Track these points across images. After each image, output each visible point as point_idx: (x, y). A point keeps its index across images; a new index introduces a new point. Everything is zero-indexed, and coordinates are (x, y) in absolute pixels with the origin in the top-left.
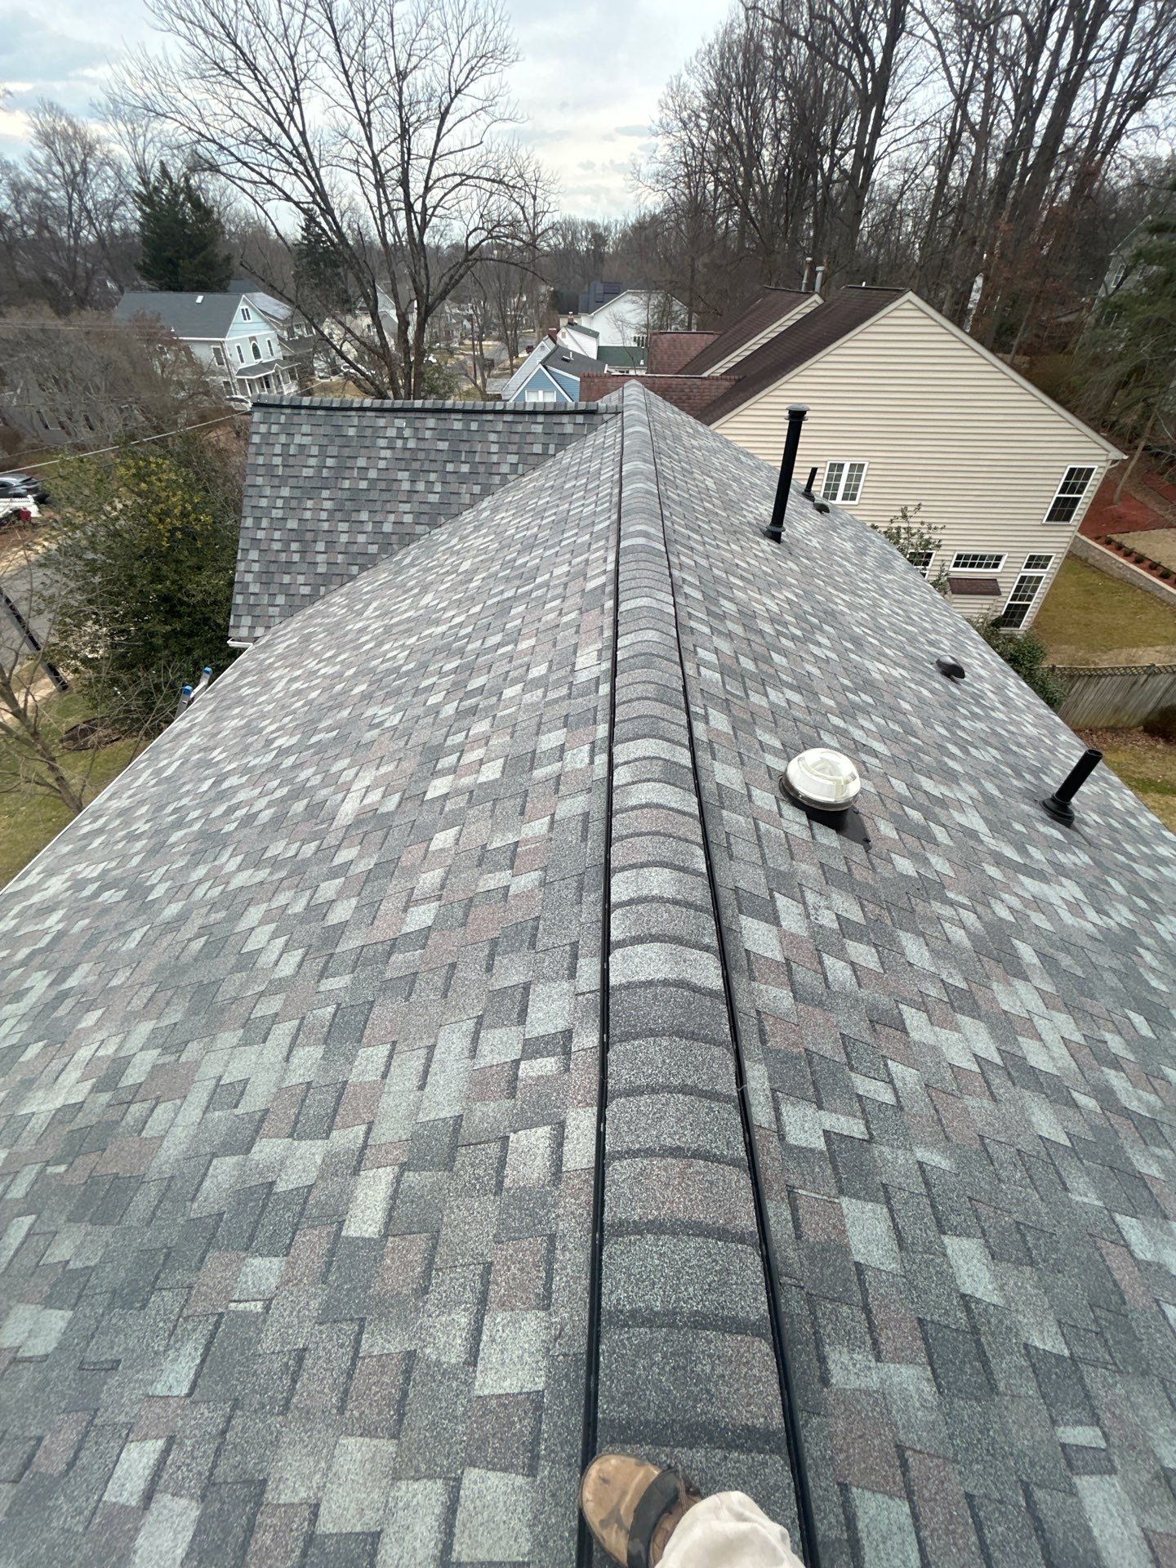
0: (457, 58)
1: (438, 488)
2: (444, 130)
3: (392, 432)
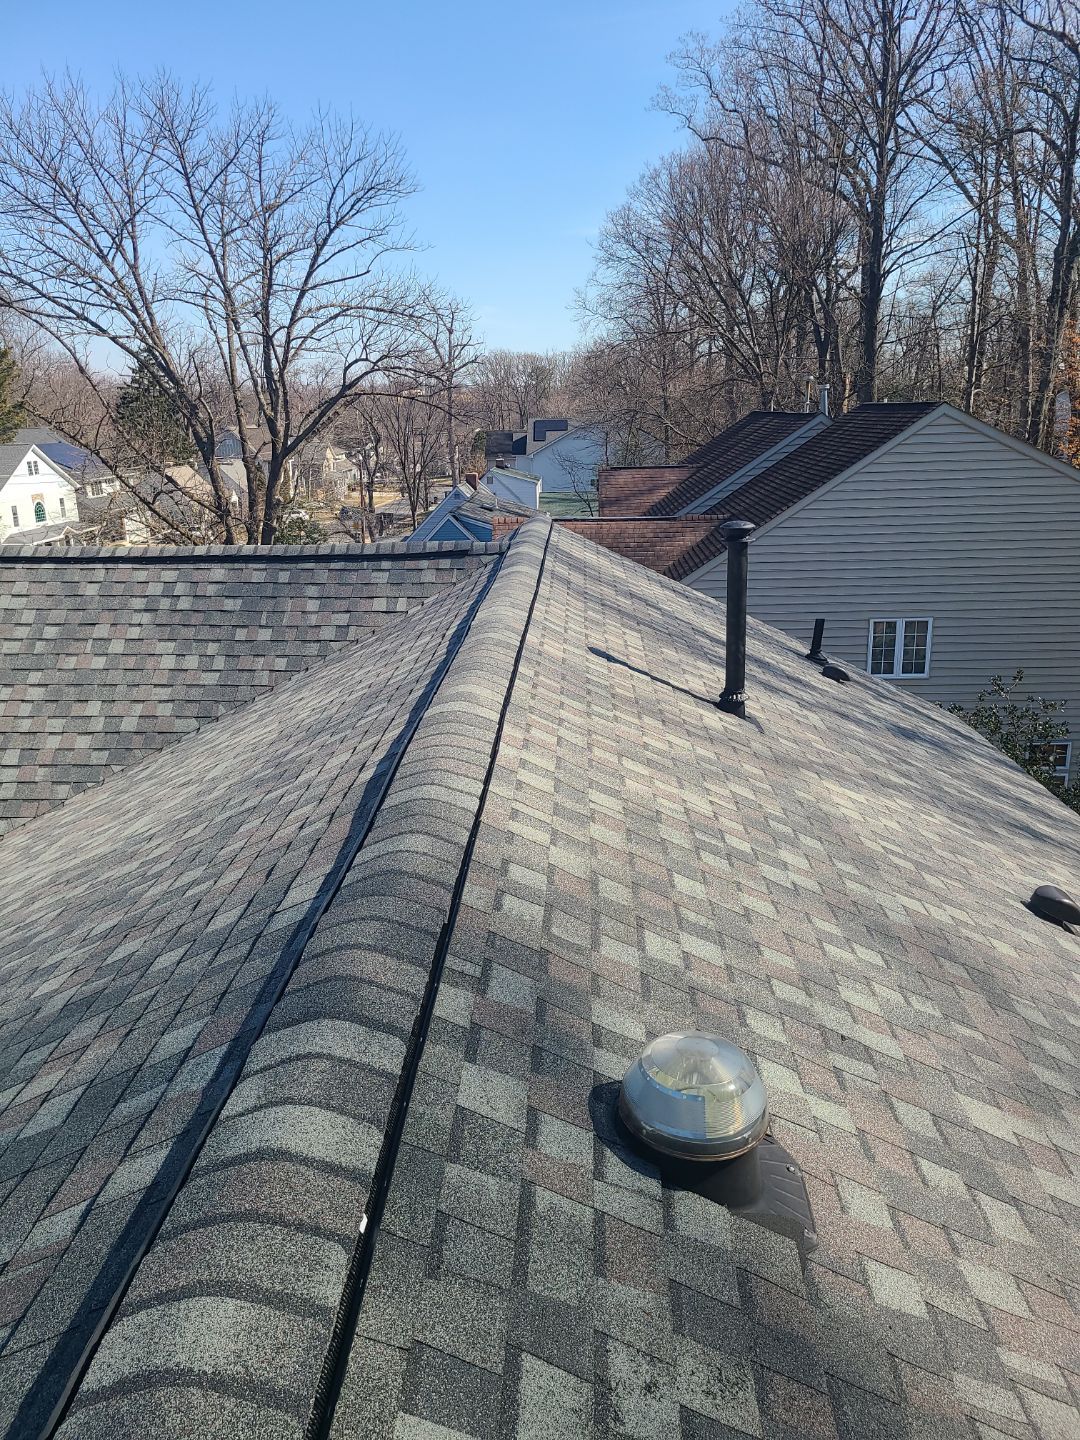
0: (339, 191)
1: (220, 663)
2: (321, 260)
3: (155, 589)
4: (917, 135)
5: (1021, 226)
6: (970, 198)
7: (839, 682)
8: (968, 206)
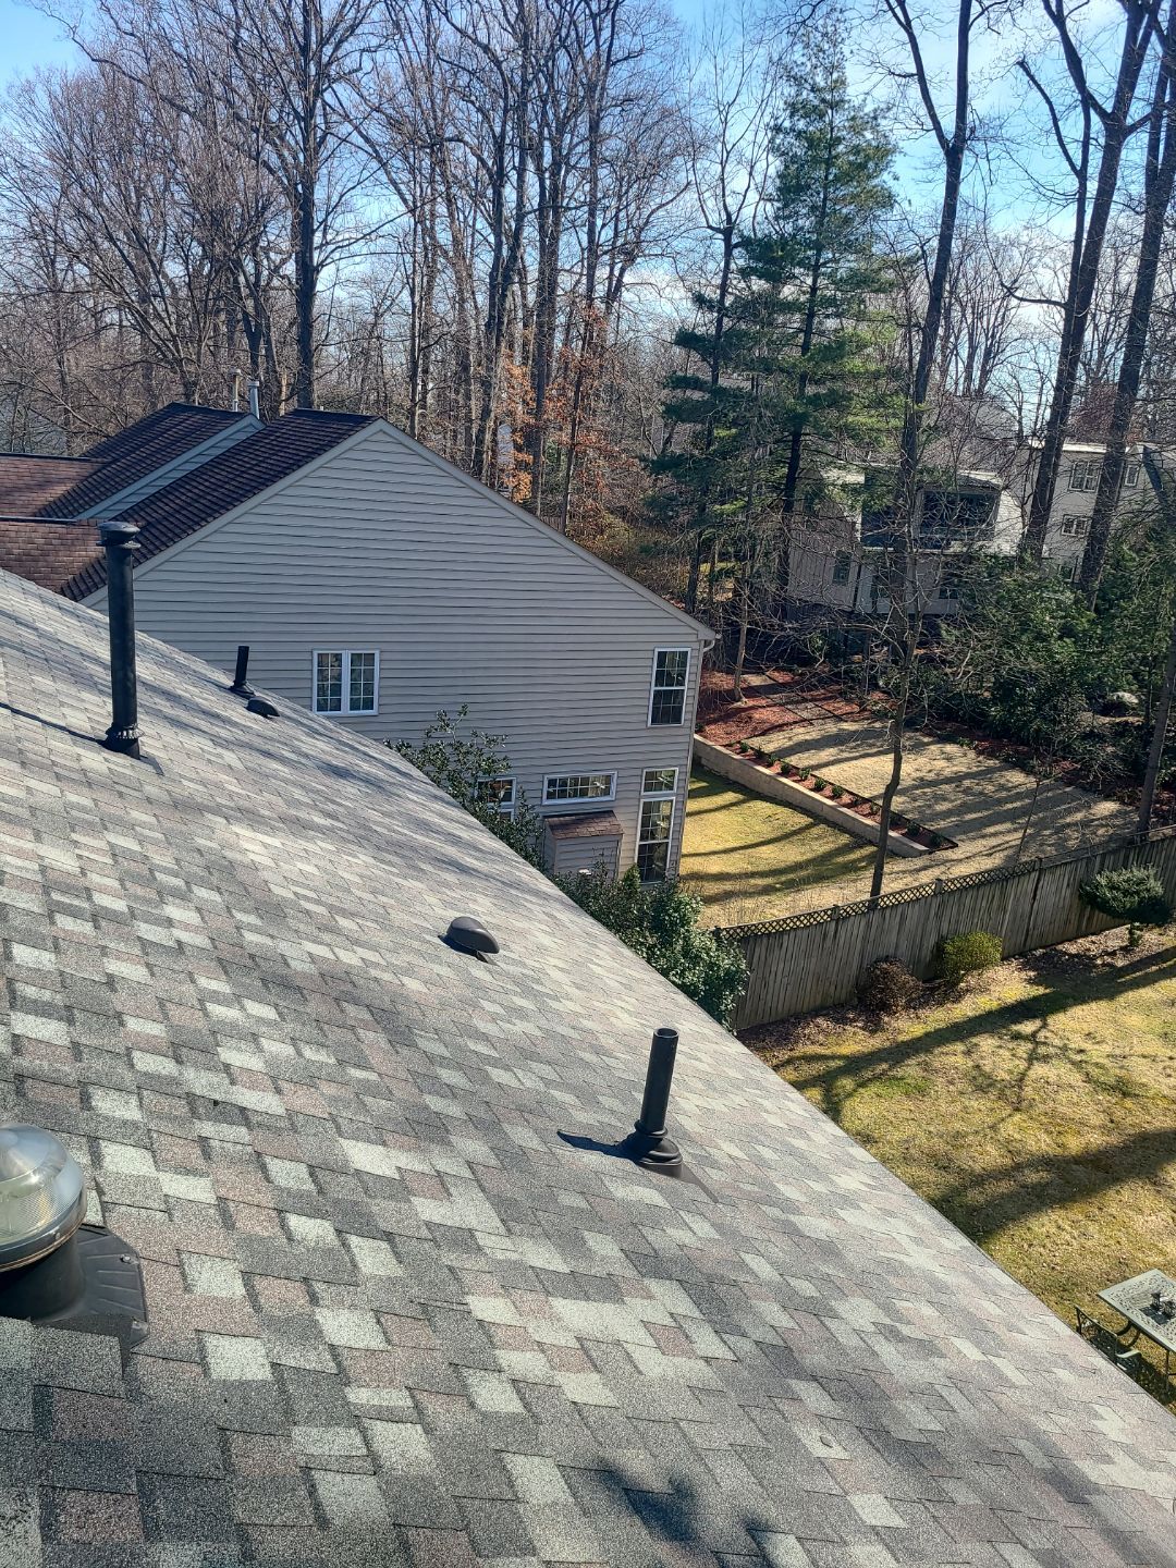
4: (346, 117)
5: (456, 242)
6: (405, 201)
7: (265, 716)
8: (402, 208)
